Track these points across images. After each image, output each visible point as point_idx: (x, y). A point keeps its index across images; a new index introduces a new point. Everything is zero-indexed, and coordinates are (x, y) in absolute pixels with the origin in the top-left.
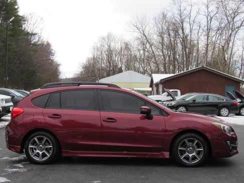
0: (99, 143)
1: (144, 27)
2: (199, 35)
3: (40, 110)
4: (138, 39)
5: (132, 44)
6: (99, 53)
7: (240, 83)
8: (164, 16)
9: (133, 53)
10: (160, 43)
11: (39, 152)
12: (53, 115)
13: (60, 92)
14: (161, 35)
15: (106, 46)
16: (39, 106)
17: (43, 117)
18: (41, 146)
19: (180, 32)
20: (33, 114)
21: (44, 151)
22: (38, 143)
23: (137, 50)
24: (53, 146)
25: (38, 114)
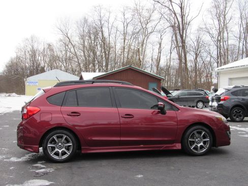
0: (118, 139)
1: (67, 30)
2: (117, 38)
3: (58, 108)
4: (61, 40)
5: (55, 45)
6: (23, 53)
7: (161, 80)
8: (86, 21)
9: (55, 53)
10: (81, 45)
11: (59, 150)
12: (72, 113)
13: (75, 90)
14: (82, 37)
15: (30, 47)
16: (56, 105)
17: (61, 115)
18: (60, 144)
19: (100, 34)
20: (51, 113)
21: (64, 149)
22: (57, 141)
23: (59, 51)
24: (73, 143)
25: (56, 112)
